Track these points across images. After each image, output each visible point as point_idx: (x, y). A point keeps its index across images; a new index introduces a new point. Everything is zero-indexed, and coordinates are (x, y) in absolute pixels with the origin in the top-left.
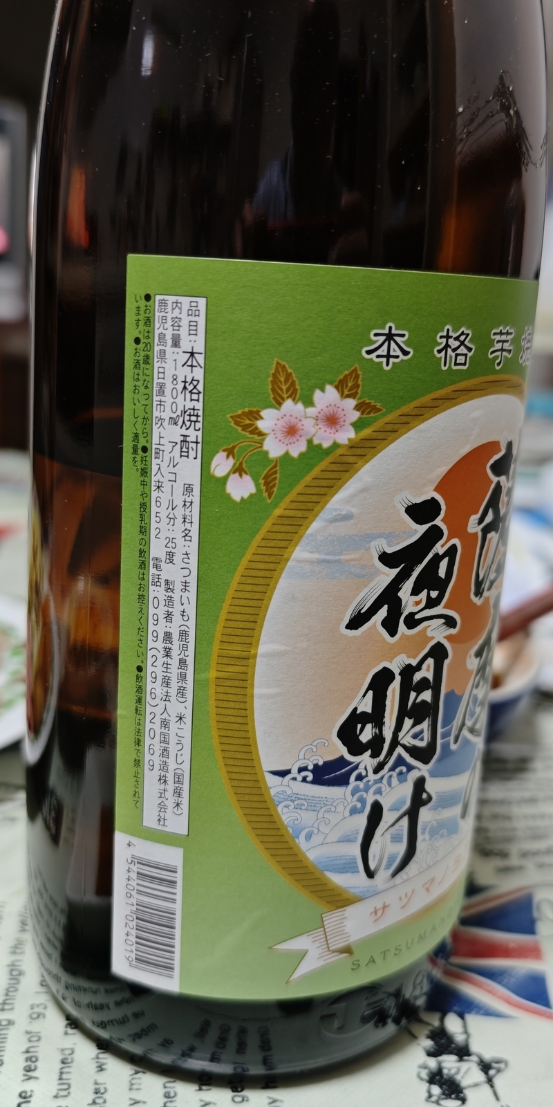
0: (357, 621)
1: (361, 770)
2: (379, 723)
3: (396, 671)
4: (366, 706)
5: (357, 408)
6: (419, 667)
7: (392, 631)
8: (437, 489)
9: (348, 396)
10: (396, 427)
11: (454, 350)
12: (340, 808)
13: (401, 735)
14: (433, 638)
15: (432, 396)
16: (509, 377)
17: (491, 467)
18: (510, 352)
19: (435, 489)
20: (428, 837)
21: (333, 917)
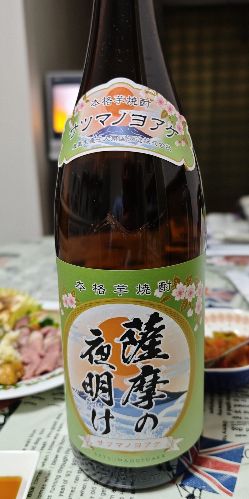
0: (83, 357)
1: (88, 397)
2: (91, 387)
3: (94, 375)
4: (87, 381)
5: (76, 300)
6: (102, 376)
7: (92, 363)
9: (73, 296)
10: (85, 307)
11: (98, 290)
12: (85, 406)
13: (99, 393)
14: (105, 370)
15: (93, 301)
16: (128, 299)
17: (124, 325)
18: (127, 291)
19: (99, 327)
20: (115, 429)
21: (87, 435)
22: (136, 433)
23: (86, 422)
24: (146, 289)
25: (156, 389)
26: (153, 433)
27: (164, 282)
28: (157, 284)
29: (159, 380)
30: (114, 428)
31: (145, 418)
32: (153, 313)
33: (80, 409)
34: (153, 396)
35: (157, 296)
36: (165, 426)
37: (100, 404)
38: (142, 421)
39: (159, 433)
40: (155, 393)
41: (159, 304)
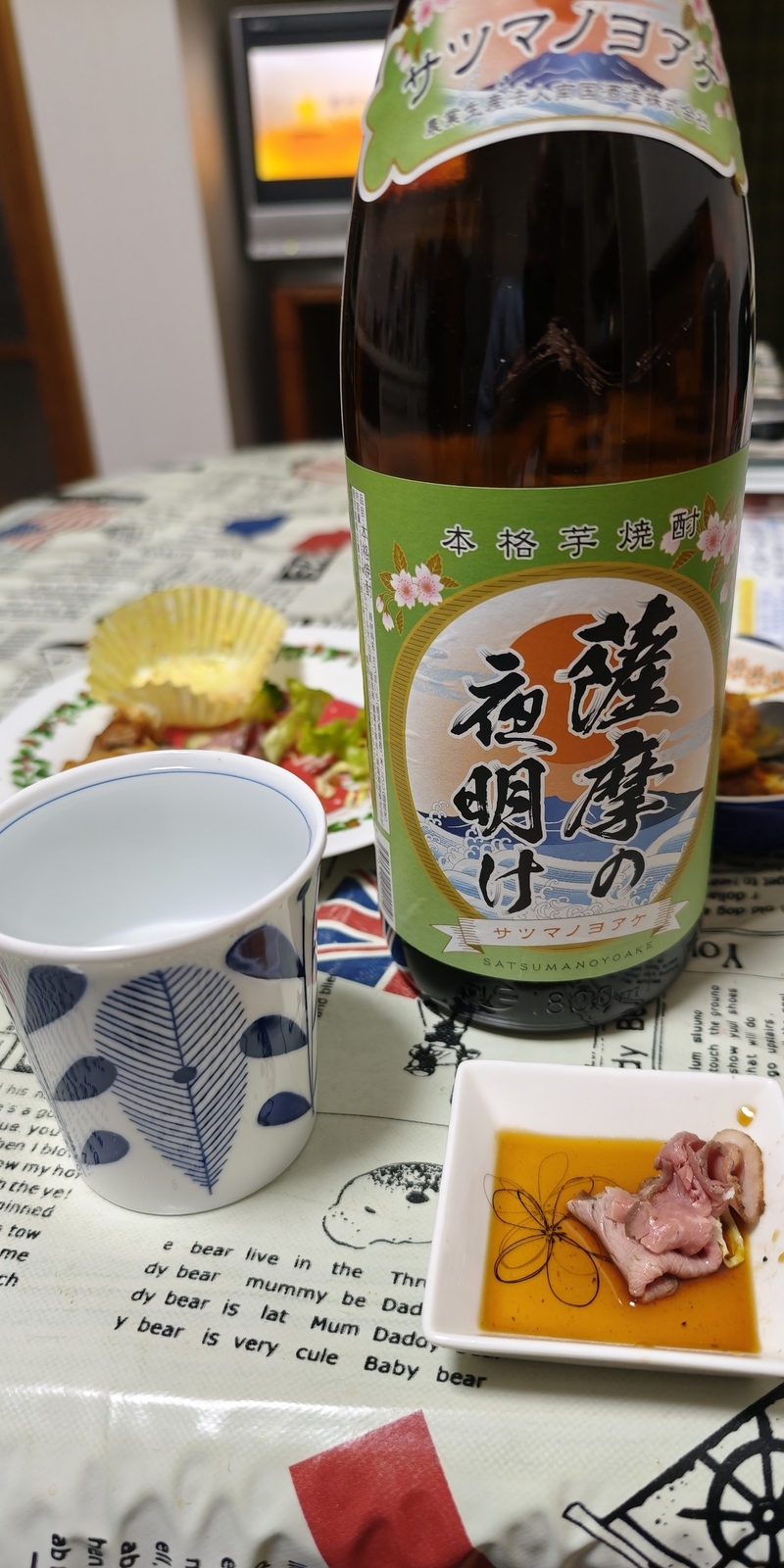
0: (458, 729)
1: (473, 829)
2: (483, 802)
3: (493, 771)
4: (472, 787)
5: (442, 581)
6: (514, 771)
7: (487, 743)
8: (513, 647)
9: (435, 573)
10: (471, 598)
11: (515, 545)
12: (461, 851)
13: (503, 816)
14: (525, 754)
15: (498, 578)
16: (597, 564)
17: (580, 634)
18: (593, 544)
19: (512, 647)
20: (543, 896)
21: (465, 922)
22: (594, 898)
23: (461, 890)
24: (643, 533)
25: (646, 788)
26: (632, 896)
27: (685, 513)
28: (668, 520)
29: (654, 766)
30: (541, 894)
31: (618, 860)
32: (654, 598)
33: (444, 861)
34: (639, 807)
35: (666, 552)
36: (658, 874)
37: (505, 842)
38: (609, 870)
39: (644, 893)
40: (642, 800)
41: (670, 571)
